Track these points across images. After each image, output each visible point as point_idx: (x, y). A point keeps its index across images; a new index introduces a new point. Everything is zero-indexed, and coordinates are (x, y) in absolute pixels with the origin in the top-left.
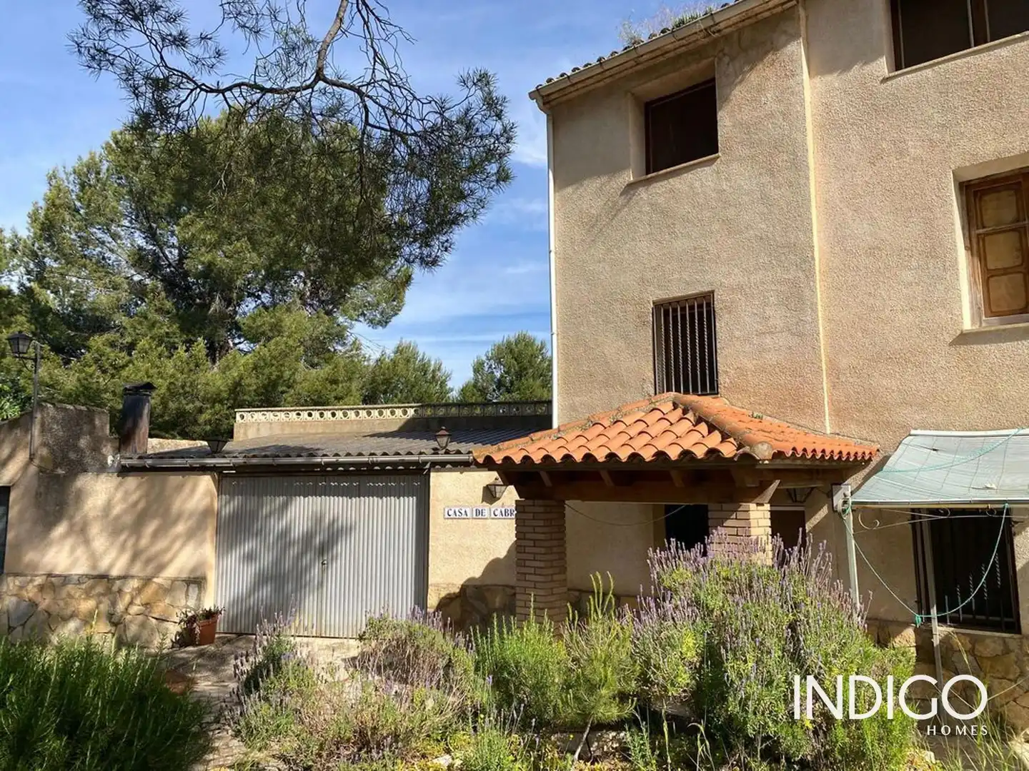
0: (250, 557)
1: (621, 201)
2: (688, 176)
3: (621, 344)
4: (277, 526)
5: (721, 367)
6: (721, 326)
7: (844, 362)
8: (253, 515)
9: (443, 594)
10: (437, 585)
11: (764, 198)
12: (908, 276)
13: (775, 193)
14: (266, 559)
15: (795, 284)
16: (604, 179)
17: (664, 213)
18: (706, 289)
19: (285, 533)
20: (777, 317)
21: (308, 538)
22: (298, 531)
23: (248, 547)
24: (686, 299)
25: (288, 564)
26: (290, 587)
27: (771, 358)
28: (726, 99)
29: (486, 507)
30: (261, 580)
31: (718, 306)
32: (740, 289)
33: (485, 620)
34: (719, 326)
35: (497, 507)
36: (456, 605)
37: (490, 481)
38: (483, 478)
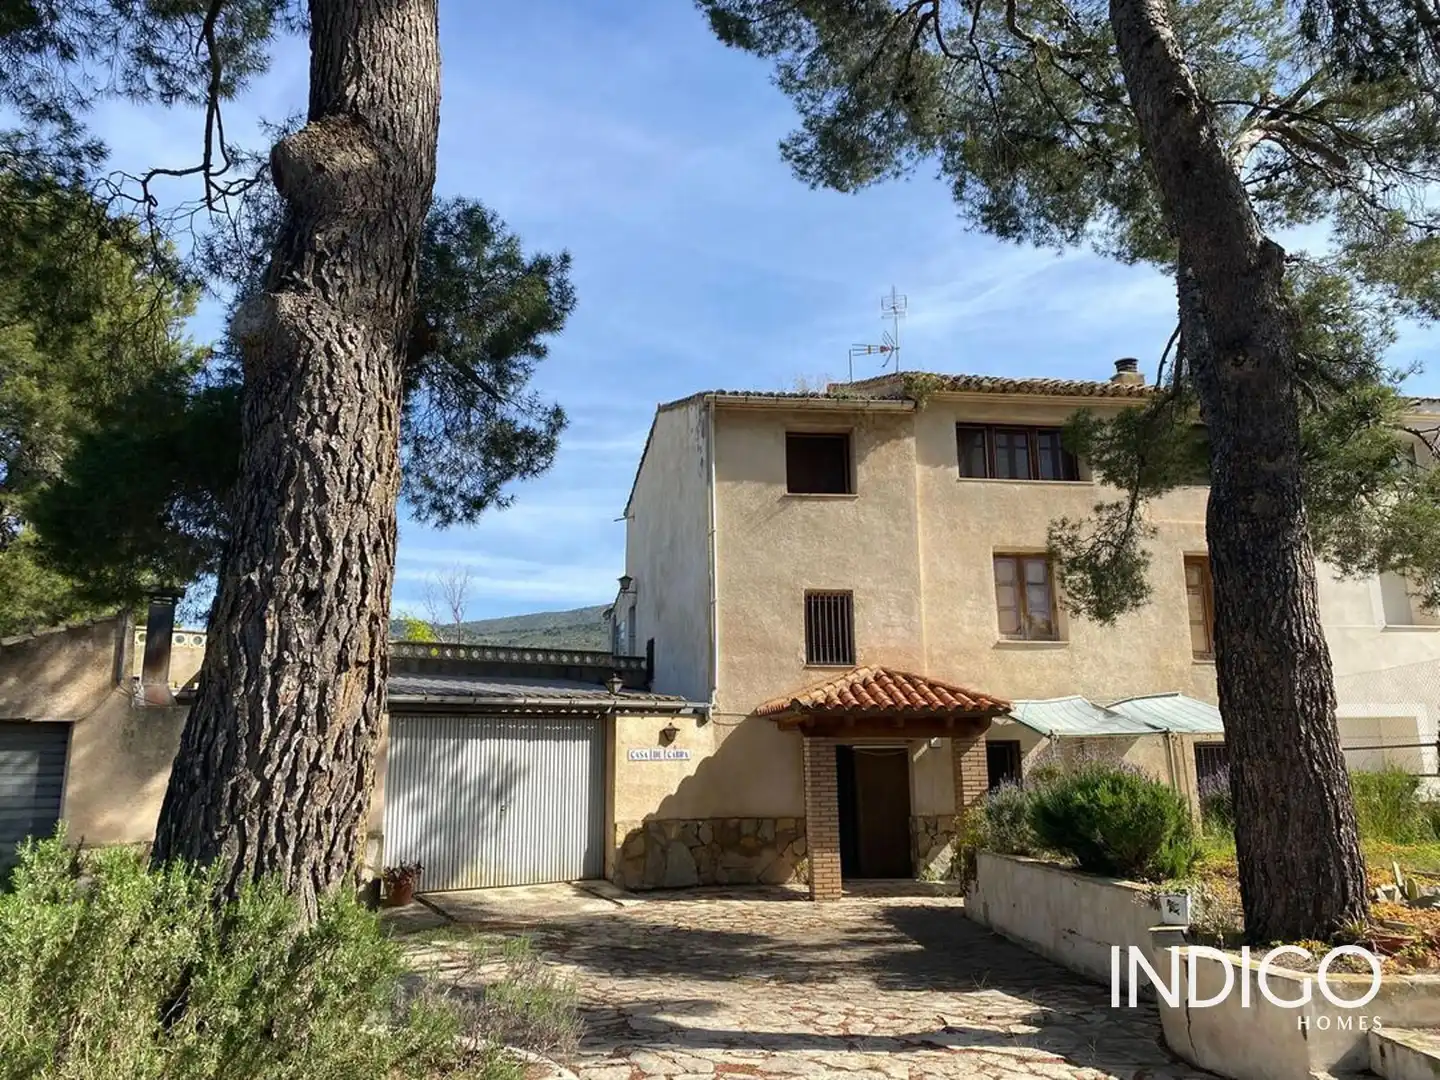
0: (420, 805)
1: (777, 506)
2: (835, 504)
3: (777, 617)
4: (449, 770)
5: (858, 645)
6: (858, 616)
7: (936, 652)
8: (424, 757)
9: (629, 829)
10: (623, 823)
11: (888, 535)
12: (970, 603)
13: (896, 533)
14: (438, 806)
15: (908, 596)
16: (762, 485)
17: (816, 526)
18: (848, 588)
19: (456, 779)
20: (896, 617)
21: (483, 782)
22: (472, 774)
23: (416, 793)
24: (825, 592)
25: (462, 810)
26: (463, 836)
27: (892, 644)
28: (863, 458)
29: (661, 749)
30: (431, 830)
31: (855, 602)
32: (871, 592)
33: (664, 851)
34: (856, 616)
35: (670, 749)
36: (640, 840)
37: (666, 726)
38: (661, 722)
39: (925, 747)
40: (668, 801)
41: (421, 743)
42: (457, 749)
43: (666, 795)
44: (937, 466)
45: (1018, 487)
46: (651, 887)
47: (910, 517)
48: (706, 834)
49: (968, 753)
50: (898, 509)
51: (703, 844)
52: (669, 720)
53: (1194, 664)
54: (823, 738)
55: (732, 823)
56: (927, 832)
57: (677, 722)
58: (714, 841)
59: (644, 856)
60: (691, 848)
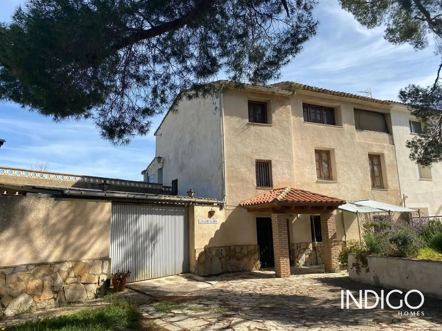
0: (122, 244)
1: (246, 127)
2: (265, 128)
3: (246, 169)
5: (273, 181)
7: (298, 184)
10: (198, 249)
11: (283, 140)
12: (308, 167)
13: (285, 140)
14: (130, 245)
15: (289, 163)
16: (240, 119)
17: (259, 135)
18: (270, 159)
19: (137, 232)
20: (286, 171)
21: (147, 233)
22: (143, 230)
23: (121, 239)
24: (262, 160)
25: (139, 246)
26: (140, 257)
27: (285, 180)
28: (274, 112)
29: (209, 219)
30: (127, 255)
31: (273, 165)
32: (277, 161)
33: (211, 260)
34: (273, 170)
35: (212, 219)
36: (203, 256)
37: (210, 210)
38: (208, 209)
39: (296, 218)
40: (211, 240)
41: (122, 217)
42: (136, 219)
43: (211, 238)
44: (297, 117)
45: (321, 126)
46: (208, 275)
47: (290, 134)
48: (224, 253)
49: (329, 219)
50: (285, 131)
51: (223, 257)
52: (211, 208)
53: (372, 190)
54: (282, 214)
55: (232, 248)
56: (297, 249)
57: (214, 209)
58: (227, 255)
59: (205, 262)
60: (219, 258)
